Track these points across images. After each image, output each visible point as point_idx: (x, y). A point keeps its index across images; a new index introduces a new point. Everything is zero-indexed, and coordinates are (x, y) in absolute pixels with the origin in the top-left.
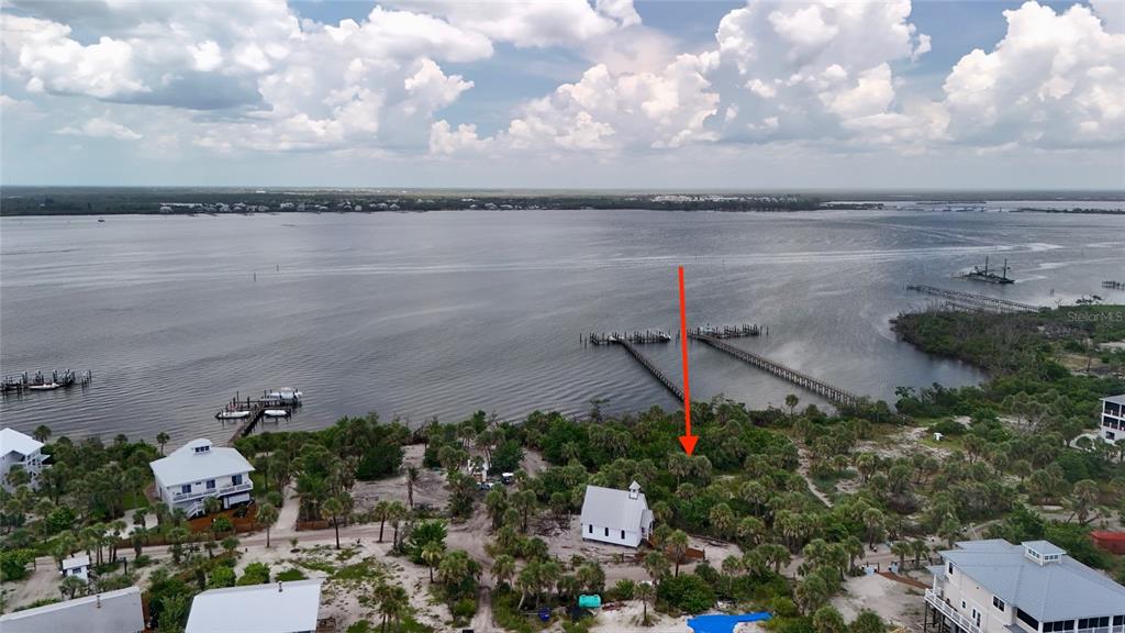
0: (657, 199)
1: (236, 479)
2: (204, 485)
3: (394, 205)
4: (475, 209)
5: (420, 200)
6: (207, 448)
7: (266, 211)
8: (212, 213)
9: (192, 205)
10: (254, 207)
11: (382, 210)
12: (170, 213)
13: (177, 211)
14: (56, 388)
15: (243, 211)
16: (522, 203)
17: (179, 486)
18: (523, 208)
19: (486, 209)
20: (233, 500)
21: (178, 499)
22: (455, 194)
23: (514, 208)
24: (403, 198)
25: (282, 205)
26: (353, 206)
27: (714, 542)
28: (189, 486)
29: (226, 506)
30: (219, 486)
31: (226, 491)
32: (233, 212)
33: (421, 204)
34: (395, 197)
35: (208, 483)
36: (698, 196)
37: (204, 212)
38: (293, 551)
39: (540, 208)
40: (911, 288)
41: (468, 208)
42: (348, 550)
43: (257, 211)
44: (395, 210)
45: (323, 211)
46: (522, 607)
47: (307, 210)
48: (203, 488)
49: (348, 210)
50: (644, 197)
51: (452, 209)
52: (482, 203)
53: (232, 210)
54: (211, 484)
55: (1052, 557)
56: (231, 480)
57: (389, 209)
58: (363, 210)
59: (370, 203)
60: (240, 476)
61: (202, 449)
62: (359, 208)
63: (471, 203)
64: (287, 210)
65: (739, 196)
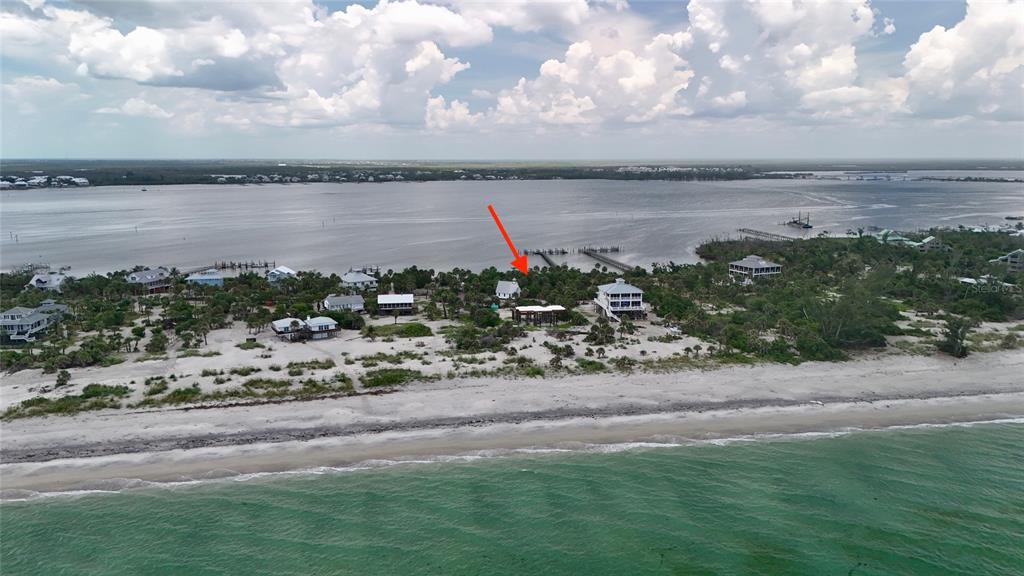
0: (620, 170)
3: (399, 176)
4: (465, 179)
5: (419, 172)
7: (298, 182)
8: (256, 183)
10: (288, 178)
11: (390, 180)
12: (225, 183)
15: (281, 181)
16: (504, 173)
18: (505, 179)
19: (474, 179)
22: (448, 166)
23: (497, 179)
24: (405, 169)
25: (310, 177)
26: (367, 177)
32: (273, 183)
33: (420, 175)
34: (399, 169)
36: (658, 167)
37: (251, 182)
39: (518, 178)
41: (459, 178)
43: (291, 181)
44: (400, 180)
45: (343, 181)
47: (330, 181)
49: (363, 181)
50: (611, 168)
51: (447, 180)
52: (471, 174)
53: (272, 181)
57: (396, 180)
58: (375, 181)
59: (380, 174)
62: (371, 178)
63: (462, 174)
64: (313, 181)
65: (693, 167)
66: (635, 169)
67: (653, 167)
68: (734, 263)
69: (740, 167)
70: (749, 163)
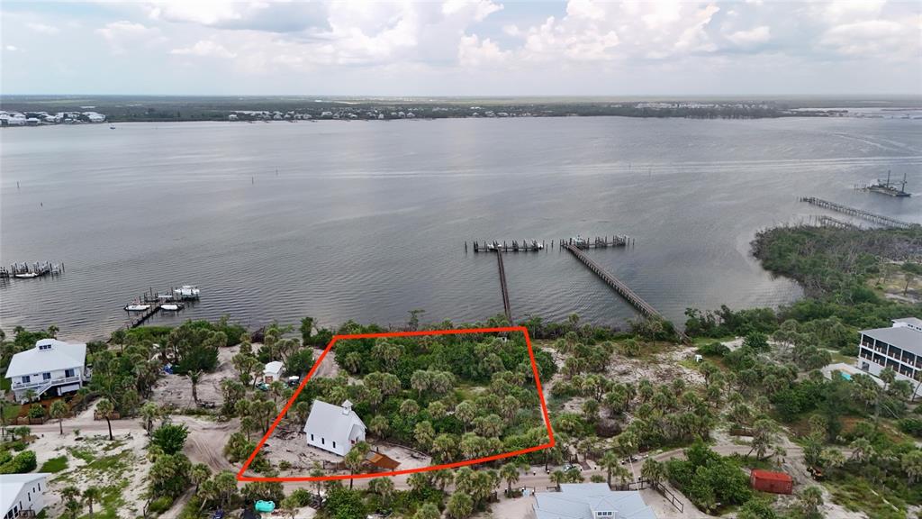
0: (639, 106)
1: (68, 373)
2: (42, 376)
3: (410, 114)
4: (477, 116)
6: (50, 346)
7: (310, 119)
8: (267, 119)
9: (254, 113)
10: (299, 116)
11: (400, 117)
12: (235, 120)
13: (242, 118)
14: (35, 277)
15: (291, 119)
16: (518, 110)
17: (19, 377)
18: (517, 116)
19: (486, 116)
20: (64, 390)
21: (18, 387)
22: (465, 103)
23: (509, 116)
24: (426, 105)
25: (323, 114)
26: (378, 115)
27: (416, 455)
28: (28, 377)
29: (60, 394)
30: (54, 377)
31: (57, 382)
32: (283, 120)
35: (44, 374)
36: (678, 104)
37: (262, 119)
38: (76, 440)
39: (532, 115)
40: (805, 200)
41: (471, 115)
42: (118, 441)
43: (302, 118)
44: (411, 118)
45: (354, 118)
46: (204, 508)
47: (341, 118)
48: (40, 379)
49: (372, 118)
50: (630, 104)
51: (458, 117)
52: (483, 111)
53: (283, 118)
54: (47, 376)
55: (605, 514)
56: (64, 373)
57: (407, 117)
58: (384, 118)
60: (72, 370)
61: (45, 347)
62: (381, 116)
63: (475, 111)
64: (326, 118)
65: (715, 103)
66: (654, 105)
67: (673, 103)
68: (869, 333)
69: (764, 103)
70: (772, 99)
